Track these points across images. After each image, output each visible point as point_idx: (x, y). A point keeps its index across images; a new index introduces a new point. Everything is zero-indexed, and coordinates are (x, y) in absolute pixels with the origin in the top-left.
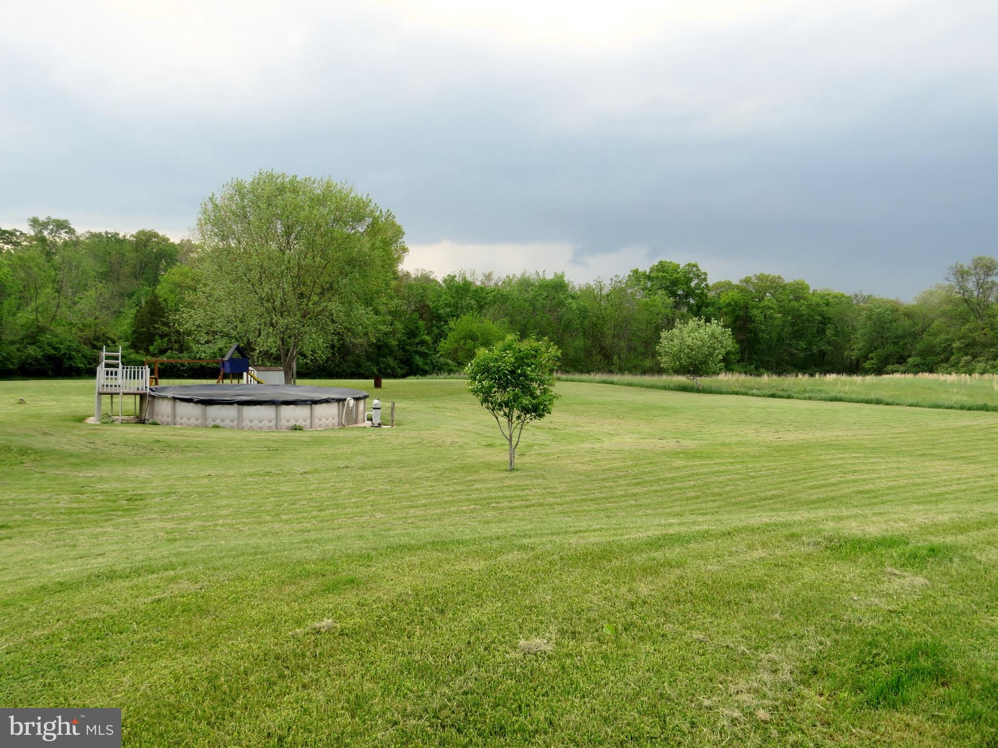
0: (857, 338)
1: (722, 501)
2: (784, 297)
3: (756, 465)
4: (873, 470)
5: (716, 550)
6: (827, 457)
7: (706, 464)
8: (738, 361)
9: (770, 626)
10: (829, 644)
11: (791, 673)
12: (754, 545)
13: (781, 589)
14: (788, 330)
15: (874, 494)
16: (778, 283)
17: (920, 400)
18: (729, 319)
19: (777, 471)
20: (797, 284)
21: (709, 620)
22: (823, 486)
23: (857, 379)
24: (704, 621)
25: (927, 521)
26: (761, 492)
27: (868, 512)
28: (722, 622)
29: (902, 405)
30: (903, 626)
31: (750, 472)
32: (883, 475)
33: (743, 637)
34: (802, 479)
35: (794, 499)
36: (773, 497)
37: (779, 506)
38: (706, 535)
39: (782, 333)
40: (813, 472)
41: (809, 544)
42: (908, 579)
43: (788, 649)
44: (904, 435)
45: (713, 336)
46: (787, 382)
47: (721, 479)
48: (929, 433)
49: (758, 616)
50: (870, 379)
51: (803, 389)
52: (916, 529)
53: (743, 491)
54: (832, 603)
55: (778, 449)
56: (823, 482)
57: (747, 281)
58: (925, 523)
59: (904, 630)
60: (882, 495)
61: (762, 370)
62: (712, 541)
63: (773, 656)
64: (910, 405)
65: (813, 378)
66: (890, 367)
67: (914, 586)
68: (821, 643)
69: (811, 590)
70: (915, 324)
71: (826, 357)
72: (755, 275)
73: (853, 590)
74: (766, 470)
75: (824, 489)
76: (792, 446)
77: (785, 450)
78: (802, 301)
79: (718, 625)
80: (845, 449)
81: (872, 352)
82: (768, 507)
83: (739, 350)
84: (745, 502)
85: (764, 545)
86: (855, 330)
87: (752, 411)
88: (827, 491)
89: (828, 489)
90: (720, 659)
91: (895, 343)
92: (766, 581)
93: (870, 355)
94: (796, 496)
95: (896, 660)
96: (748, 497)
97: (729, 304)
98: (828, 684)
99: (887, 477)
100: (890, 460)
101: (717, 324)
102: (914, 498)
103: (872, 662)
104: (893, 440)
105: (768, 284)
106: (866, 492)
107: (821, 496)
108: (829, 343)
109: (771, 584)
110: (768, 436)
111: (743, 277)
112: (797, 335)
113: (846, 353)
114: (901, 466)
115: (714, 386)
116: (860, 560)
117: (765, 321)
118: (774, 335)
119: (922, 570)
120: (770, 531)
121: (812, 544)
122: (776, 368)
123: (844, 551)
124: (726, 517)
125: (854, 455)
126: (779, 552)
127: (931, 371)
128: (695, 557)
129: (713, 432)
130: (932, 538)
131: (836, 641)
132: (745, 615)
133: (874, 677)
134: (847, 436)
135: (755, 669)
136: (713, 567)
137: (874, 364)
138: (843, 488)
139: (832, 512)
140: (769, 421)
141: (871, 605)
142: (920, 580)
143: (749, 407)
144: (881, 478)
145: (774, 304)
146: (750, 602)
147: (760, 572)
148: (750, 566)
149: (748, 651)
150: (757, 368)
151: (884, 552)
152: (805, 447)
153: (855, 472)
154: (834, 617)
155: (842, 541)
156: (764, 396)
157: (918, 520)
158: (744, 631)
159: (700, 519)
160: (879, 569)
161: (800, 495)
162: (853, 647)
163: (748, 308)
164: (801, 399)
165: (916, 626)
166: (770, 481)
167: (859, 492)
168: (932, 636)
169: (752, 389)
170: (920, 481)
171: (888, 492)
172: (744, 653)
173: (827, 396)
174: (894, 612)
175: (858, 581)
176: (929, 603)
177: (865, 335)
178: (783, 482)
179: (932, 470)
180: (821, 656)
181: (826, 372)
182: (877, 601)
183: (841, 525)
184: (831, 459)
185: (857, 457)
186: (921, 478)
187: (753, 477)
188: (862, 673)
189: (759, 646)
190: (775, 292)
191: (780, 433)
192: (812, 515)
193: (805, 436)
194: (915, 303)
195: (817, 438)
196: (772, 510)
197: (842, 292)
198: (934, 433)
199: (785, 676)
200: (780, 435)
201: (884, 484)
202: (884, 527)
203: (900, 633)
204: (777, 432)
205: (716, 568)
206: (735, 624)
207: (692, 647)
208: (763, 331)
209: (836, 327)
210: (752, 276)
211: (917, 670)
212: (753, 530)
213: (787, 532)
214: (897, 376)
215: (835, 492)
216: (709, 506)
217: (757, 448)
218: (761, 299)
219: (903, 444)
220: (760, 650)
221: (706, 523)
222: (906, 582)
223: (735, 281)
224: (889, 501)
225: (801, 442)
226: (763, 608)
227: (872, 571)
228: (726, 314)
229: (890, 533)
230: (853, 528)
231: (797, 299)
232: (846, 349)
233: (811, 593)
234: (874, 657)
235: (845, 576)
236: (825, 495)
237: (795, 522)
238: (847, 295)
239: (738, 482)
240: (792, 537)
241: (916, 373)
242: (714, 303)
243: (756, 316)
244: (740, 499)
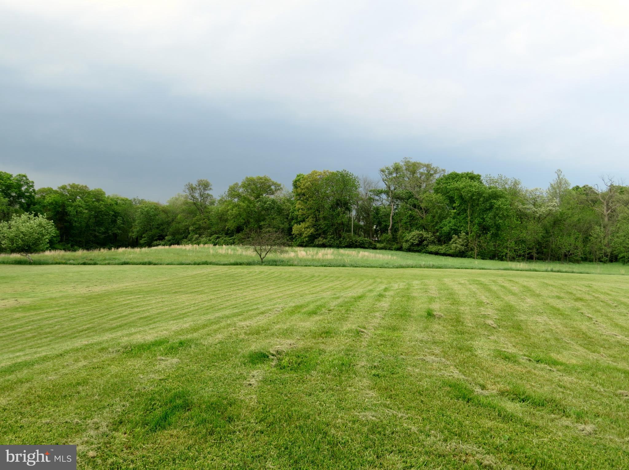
0: (136, 225)
1: (52, 336)
2: (89, 199)
3: (75, 310)
4: (148, 304)
5: (53, 366)
6: (121, 299)
7: (39, 314)
8: (59, 242)
9: (92, 404)
10: (128, 405)
11: (107, 427)
12: (78, 358)
13: (98, 382)
14: (92, 220)
15: (149, 318)
16: (85, 190)
17: (173, 261)
18: (51, 214)
19: (89, 312)
20: (98, 191)
21: (52, 410)
22: (119, 317)
23: (137, 250)
24: (49, 411)
25: (178, 328)
26: (79, 327)
27: (147, 328)
28: (62, 409)
29: (163, 264)
30: (168, 386)
31: (71, 315)
32: (154, 306)
33: (75, 414)
34: (106, 315)
35: (101, 328)
36: (88, 329)
37: (92, 334)
38: (45, 359)
39: (89, 223)
40: (112, 310)
41: (113, 352)
42: (169, 361)
43: (105, 414)
44: (165, 282)
45: (40, 225)
46: (93, 254)
47: (50, 322)
48: (178, 279)
49: (85, 400)
50: (145, 250)
51: (104, 258)
52: (172, 333)
53: (67, 328)
54: (129, 382)
55: (90, 298)
56: (119, 315)
57: (64, 188)
58: (177, 329)
59: (168, 388)
60: (154, 318)
61: (76, 247)
62: (50, 361)
63: (95, 420)
64: (168, 264)
65: (110, 251)
66: (155, 242)
67: (172, 364)
68: (124, 406)
69: (116, 378)
70: (168, 217)
71: (118, 238)
72: (69, 184)
73: (140, 373)
74: (82, 312)
75: (120, 319)
76: (98, 295)
77: (94, 298)
78: (101, 202)
79: (59, 411)
80: (131, 293)
81: (144, 233)
82: (85, 336)
83: (59, 235)
84: (69, 335)
85: (85, 358)
86: (134, 220)
87: (71, 274)
88: (122, 321)
89: (123, 319)
90: (62, 431)
91: (157, 228)
92: (88, 379)
93: (143, 235)
94: (103, 326)
95: (165, 404)
96: (70, 332)
97: (52, 203)
98: (128, 427)
99: (157, 307)
100: (157, 297)
101: (43, 217)
102: (171, 318)
103: (152, 409)
104: (159, 285)
105: (78, 190)
106: (145, 318)
107: (118, 324)
108: (119, 228)
109: (91, 379)
110: (82, 290)
111: (60, 185)
112: (99, 223)
113: (130, 234)
114: (164, 300)
115: (42, 259)
116: (143, 356)
117: (77, 215)
118: (83, 224)
119: (176, 355)
120: (89, 349)
121: (115, 352)
122: (85, 246)
123: (134, 352)
124: (57, 346)
125: (137, 297)
126: (95, 360)
127: (178, 244)
128: (39, 374)
129: (43, 291)
130: (181, 337)
131: (132, 403)
132: (76, 401)
133: (153, 416)
134: (132, 285)
135: (85, 430)
136: (52, 377)
137: (146, 240)
138: (131, 317)
139: (125, 332)
140: (83, 281)
141: (150, 379)
142: (175, 360)
143: (68, 272)
144: (153, 308)
145: (83, 204)
146: (79, 393)
147: (84, 374)
148: (77, 372)
149: (80, 422)
150: (72, 246)
151: (156, 349)
152: (107, 295)
153: (138, 306)
154: (130, 390)
155: (132, 346)
156: (78, 264)
157: (173, 329)
158: (76, 410)
159: (39, 350)
160: (154, 358)
161: (105, 325)
162: (141, 403)
163: (64, 206)
164: (103, 265)
165: (174, 384)
166: (85, 319)
167: (141, 318)
168: (182, 388)
169: (69, 260)
170: (174, 307)
171: (157, 316)
172: (77, 423)
173: (119, 262)
174: (163, 379)
175: (143, 367)
176: (180, 371)
177: (141, 223)
178: (94, 319)
179: (180, 301)
180: (124, 413)
181: (118, 247)
182: (153, 376)
183: (131, 338)
184: (124, 301)
185: (139, 298)
186: (174, 306)
187: (73, 318)
188: (147, 415)
189: (86, 417)
190: (83, 196)
191: (90, 287)
192: (114, 335)
193: (106, 288)
194: (168, 204)
195: (114, 288)
196: (87, 337)
197: (126, 197)
198: (181, 279)
199: (104, 429)
200: (90, 289)
201: (155, 311)
202: (156, 335)
203: (166, 390)
204: (88, 287)
205: (55, 377)
206: (70, 408)
207: (42, 428)
208: (76, 222)
209: (123, 219)
210: (67, 184)
211: (175, 407)
212: (77, 350)
213: (99, 347)
214: (160, 247)
215: (127, 320)
216: (43, 341)
217: (75, 299)
218: (74, 200)
219: (164, 287)
220: (87, 419)
221: (44, 352)
222: (168, 363)
223: (55, 188)
224: (158, 321)
225: (104, 292)
226: (87, 395)
227: (150, 360)
228: (49, 210)
229: (159, 338)
230: (138, 339)
231: (98, 200)
232: (129, 232)
233: (116, 380)
234: (153, 406)
235: (135, 366)
236: (120, 323)
237: (104, 341)
238: (129, 199)
239: (63, 323)
240: (102, 350)
241: (170, 245)
242: (40, 202)
243: (70, 212)
244: (65, 333)
